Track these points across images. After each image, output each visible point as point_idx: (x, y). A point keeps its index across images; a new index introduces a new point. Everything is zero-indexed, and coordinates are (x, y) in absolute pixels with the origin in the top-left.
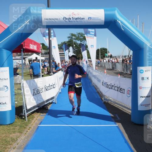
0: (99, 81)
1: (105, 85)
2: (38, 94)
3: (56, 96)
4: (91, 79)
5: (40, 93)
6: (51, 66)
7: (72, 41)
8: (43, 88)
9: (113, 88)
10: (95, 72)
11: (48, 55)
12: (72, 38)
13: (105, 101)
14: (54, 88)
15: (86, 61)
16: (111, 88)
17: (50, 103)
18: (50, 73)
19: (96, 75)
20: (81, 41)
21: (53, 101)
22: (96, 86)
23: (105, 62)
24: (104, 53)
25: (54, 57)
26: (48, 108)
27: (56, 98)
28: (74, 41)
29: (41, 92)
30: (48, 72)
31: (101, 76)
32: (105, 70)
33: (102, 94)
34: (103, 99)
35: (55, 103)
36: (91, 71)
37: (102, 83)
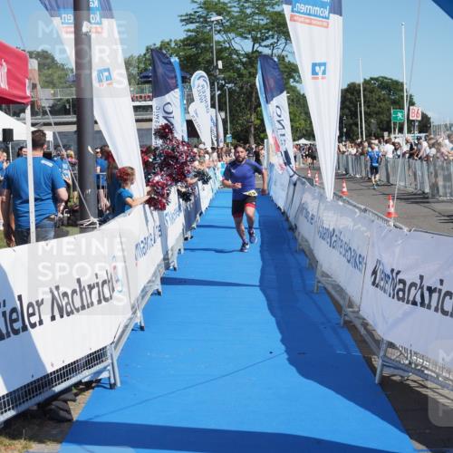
0: (356, 261)
1: (388, 287)
2: (16, 332)
3: (116, 344)
4: (311, 251)
5: (25, 328)
6: (91, 180)
7: (208, 40)
8: (40, 304)
9: (434, 304)
10: (331, 214)
11: (73, 118)
12: (206, 21)
13: (387, 372)
14: (106, 300)
15: (286, 153)
16: (422, 304)
17: (80, 383)
18: (84, 216)
19: (341, 227)
20: (255, 40)
21: (100, 372)
22: (341, 291)
23: (390, 155)
24: (383, 105)
25: (101, 126)
26: (68, 411)
27: (116, 354)
28: (217, 37)
29: (33, 326)
30: (72, 211)
31: (368, 234)
32: (391, 203)
33: (371, 333)
34: (377, 362)
35: (112, 386)
36: (312, 205)
37: (374, 272)
